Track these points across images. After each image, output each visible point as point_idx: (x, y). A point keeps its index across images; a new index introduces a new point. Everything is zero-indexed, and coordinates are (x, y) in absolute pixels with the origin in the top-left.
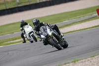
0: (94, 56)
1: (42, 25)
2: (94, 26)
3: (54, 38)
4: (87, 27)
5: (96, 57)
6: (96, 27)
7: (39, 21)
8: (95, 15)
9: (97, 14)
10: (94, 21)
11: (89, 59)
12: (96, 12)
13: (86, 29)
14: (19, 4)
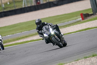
0: (78, 60)
1: (44, 24)
2: (78, 30)
3: (56, 37)
4: (71, 32)
5: (80, 61)
6: (80, 31)
7: (41, 21)
8: (79, 19)
9: (81, 19)
10: (78, 25)
11: (73, 62)
12: (80, 16)
13: (71, 33)
14: (4, 9)
